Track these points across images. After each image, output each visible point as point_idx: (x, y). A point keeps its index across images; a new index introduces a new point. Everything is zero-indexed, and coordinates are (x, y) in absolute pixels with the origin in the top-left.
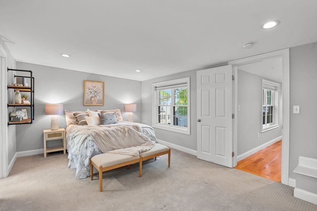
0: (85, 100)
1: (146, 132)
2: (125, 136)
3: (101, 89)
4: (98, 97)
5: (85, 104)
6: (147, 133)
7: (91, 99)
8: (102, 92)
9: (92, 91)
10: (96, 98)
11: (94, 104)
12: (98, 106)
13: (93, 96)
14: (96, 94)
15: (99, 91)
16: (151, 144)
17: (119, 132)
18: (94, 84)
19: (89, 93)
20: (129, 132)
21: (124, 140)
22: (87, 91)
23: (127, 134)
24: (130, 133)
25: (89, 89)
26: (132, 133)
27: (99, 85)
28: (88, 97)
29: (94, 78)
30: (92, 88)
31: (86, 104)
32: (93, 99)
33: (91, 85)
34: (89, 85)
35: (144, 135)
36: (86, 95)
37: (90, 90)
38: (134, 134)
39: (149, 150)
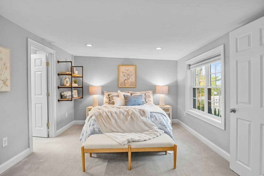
0: (120, 82)
1: (154, 118)
2: (127, 119)
3: (134, 72)
4: (131, 79)
5: (120, 87)
6: (156, 119)
7: (124, 82)
8: (134, 74)
9: (125, 74)
10: (129, 81)
11: (127, 86)
12: (131, 87)
13: (127, 78)
14: (129, 77)
15: (132, 74)
16: (154, 133)
17: (122, 115)
18: (127, 68)
19: (123, 76)
20: (132, 116)
21: (124, 124)
22: (121, 74)
23: (129, 118)
24: (133, 117)
25: (123, 73)
26: (135, 117)
27: (132, 69)
28: (122, 80)
29: (127, 62)
30: (125, 71)
31: (120, 85)
32: (126, 81)
33: (124, 69)
34: (123, 69)
35: (149, 121)
36: (120, 78)
37: (123, 74)
38: (137, 119)
39: (144, 141)
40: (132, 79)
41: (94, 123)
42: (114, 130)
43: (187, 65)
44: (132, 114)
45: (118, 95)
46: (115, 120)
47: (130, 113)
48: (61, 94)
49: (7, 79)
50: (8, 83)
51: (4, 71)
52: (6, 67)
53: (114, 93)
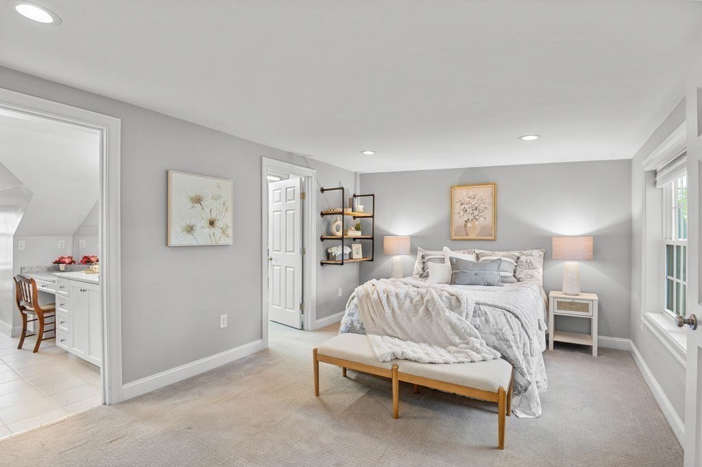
0: (454, 227)
1: (483, 318)
2: (416, 311)
3: (489, 200)
4: (481, 219)
5: (454, 237)
6: (487, 321)
7: (465, 226)
8: (491, 208)
9: (467, 207)
10: (477, 223)
11: (472, 236)
12: (482, 240)
13: (471, 217)
14: (476, 213)
15: (484, 206)
17: (408, 300)
18: (472, 191)
19: (462, 213)
20: (429, 306)
22: (457, 208)
23: (422, 309)
24: (430, 309)
25: (462, 204)
26: (433, 309)
27: (484, 193)
28: (459, 221)
29: (472, 178)
30: (468, 200)
31: (454, 236)
32: (469, 225)
33: (465, 194)
34: (462, 194)
35: (466, 324)
36: (456, 217)
37: (463, 206)
38: (438, 314)
39: (430, 363)
40: (486, 219)
41: (353, 312)
42: (389, 331)
43: (645, 172)
44: (428, 301)
45: (442, 257)
46: (393, 310)
47: (425, 299)
48: (327, 251)
49: (228, 227)
50: (230, 232)
51: (223, 214)
52: (226, 209)
53: (433, 252)
